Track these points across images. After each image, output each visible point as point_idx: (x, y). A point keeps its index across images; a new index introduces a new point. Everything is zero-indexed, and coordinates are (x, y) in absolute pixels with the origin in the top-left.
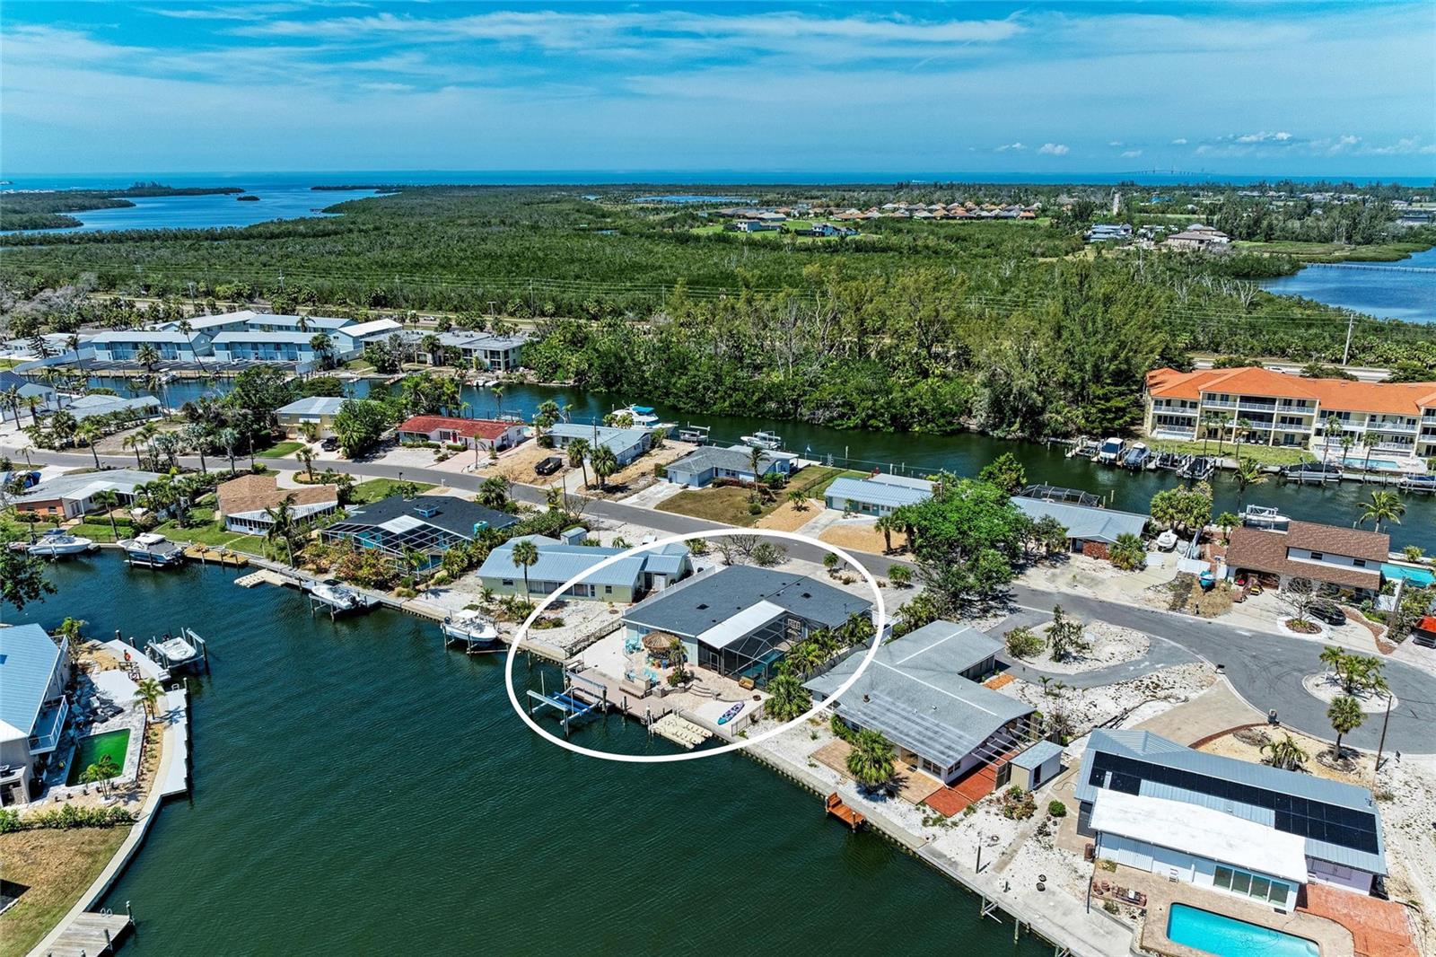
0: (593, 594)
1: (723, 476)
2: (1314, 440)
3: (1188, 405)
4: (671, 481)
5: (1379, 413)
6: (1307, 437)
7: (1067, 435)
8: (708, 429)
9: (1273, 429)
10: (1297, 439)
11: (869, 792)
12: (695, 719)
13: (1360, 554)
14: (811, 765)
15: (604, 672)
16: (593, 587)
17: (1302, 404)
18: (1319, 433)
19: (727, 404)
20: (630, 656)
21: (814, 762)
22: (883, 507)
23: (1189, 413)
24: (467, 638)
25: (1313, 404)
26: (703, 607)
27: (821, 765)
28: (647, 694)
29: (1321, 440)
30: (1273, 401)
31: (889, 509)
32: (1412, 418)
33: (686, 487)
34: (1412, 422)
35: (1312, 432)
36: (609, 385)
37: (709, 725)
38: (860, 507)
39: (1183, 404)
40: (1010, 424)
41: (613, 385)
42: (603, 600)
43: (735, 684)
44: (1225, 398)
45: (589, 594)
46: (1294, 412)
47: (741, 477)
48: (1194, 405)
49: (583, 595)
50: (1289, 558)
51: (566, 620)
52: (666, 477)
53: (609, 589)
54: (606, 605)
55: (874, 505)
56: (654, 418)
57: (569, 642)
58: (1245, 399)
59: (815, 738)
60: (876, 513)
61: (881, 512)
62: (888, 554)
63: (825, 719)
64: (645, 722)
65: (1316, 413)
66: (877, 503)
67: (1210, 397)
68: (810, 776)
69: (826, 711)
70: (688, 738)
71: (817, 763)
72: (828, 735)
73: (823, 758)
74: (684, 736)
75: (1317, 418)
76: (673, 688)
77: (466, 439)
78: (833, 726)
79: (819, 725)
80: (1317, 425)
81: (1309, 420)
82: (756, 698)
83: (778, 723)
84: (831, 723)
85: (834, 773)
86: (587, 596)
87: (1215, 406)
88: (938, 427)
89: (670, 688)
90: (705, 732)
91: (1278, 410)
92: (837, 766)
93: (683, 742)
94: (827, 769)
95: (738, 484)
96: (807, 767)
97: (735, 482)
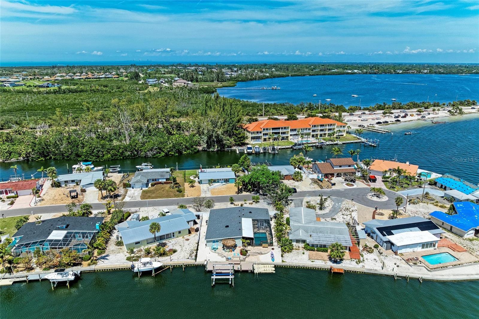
0: (174, 236)
1: (151, 182)
2: (290, 137)
4: (133, 188)
5: (303, 128)
6: (287, 137)
7: (231, 147)
8: (119, 166)
10: (285, 138)
11: (335, 262)
12: (264, 263)
13: (349, 164)
14: (312, 262)
15: (215, 261)
16: (173, 233)
17: (285, 128)
18: (291, 135)
19: (109, 155)
20: (217, 252)
22: (220, 180)
23: (260, 135)
24: (152, 269)
25: (288, 128)
26: (227, 226)
27: (315, 260)
28: (240, 262)
29: (291, 137)
30: (279, 128)
31: (223, 179)
32: (309, 128)
33: (142, 189)
34: (309, 129)
35: (289, 135)
36: (45, 156)
37: (271, 263)
39: (258, 133)
40: (214, 146)
41: (47, 156)
42: (178, 237)
43: (261, 247)
44: (267, 129)
46: (284, 131)
47: (160, 181)
48: (261, 132)
49: (169, 238)
50: (334, 168)
51: (175, 249)
52: (130, 187)
53: (180, 232)
54: (181, 238)
55: (217, 179)
56: (93, 166)
58: (273, 129)
59: (303, 253)
60: (218, 182)
61: (220, 181)
62: (238, 194)
63: (299, 247)
64: (251, 271)
65: (289, 130)
66: (218, 178)
67: (264, 129)
68: (316, 264)
69: (297, 244)
70: (270, 270)
71: (313, 260)
72: (305, 251)
73: (313, 258)
74: (268, 269)
75: (290, 131)
76: (246, 257)
77: (17, 192)
78: (304, 248)
79: (299, 249)
80: (290, 133)
81: (288, 132)
82: (273, 249)
83: (288, 254)
84: (302, 248)
85: (321, 261)
86: (171, 237)
87: (265, 132)
88: (192, 151)
89: (245, 257)
90: (272, 265)
91: (281, 131)
92: (319, 259)
93: (271, 271)
94: (318, 261)
95: (161, 183)
96: (312, 263)
97: (159, 183)
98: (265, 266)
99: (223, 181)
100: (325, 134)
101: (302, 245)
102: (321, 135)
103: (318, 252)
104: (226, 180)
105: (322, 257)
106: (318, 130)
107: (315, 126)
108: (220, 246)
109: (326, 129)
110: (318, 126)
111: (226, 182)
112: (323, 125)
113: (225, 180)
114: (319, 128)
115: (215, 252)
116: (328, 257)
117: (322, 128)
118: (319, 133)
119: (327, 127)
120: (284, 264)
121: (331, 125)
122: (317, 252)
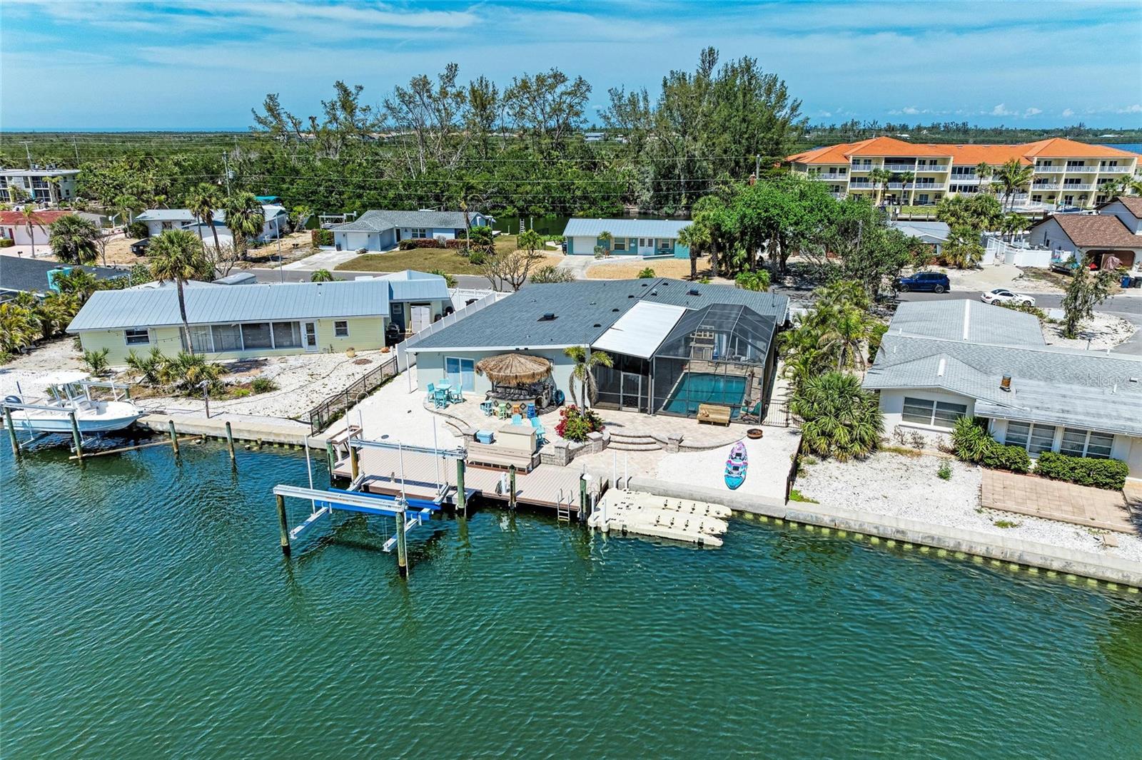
0: (312, 342)
1: (407, 238)
2: (949, 196)
3: (838, 171)
4: (339, 248)
9: (913, 189)
14: (1002, 525)
16: (310, 328)
17: (934, 162)
18: (953, 188)
20: (447, 411)
21: (1001, 517)
22: (642, 241)
23: (839, 178)
24: (70, 427)
25: (945, 163)
26: (549, 318)
27: (1027, 521)
28: (536, 463)
29: (954, 195)
30: (912, 161)
31: (650, 241)
33: (364, 251)
35: (946, 188)
37: (715, 494)
38: (612, 247)
39: (833, 170)
42: (331, 350)
43: (688, 421)
45: (305, 342)
46: (928, 171)
47: (436, 236)
48: (843, 171)
49: (291, 346)
50: (1137, 233)
51: (280, 381)
52: (330, 244)
53: (341, 329)
54: (342, 356)
55: (631, 240)
57: (303, 407)
58: (888, 161)
59: (944, 475)
60: (634, 252)
61: (640, 249)
62: (692, 280)
63: (919, 443)
64: (573, 513)
65: (949, 170)
66: (633, 235)
67: (856, 162)
68: (1032, 544)
69: (912, 428)
70: (694, 526)
71: (1010, 518)
72: (958, 468)
73: (1011, 505)
74: (680, 523)
75: (950, 175)
76: (580, 444)
77: (10, 230)
78: (953, 452)
79: (919, 455)
80: (950, 181)
81: (942, 177)
82: (754, 434)
83: (842, 466)
84: (942, 449)
85: (1070, 529)
86: (301, 346)
87: (862, 170)
88: (602, 210)
89: (573, 445)
90: (714, 508)
91: (916, 170)
92: (1057, 515)
93: (692, 535)
94: (1045, 525)
95: (435, 244)
96: (1001, 532)
97: (430, 242)
98: (673, 503)
99: (652, 249)
100: (1084, 196)
101: (937, 434)
102: (1068, 199)
103: (1046, 481)
104: (665, 246)
105: (1082, 510)
106: (1059, 176)
107: (1048, 163)
108: (477, 388)
109: (1089, 178)
110: (1060, 162)
111: (664, 253)
112: (1081, 163)
113: (660, 245)
114: (1065, 171)
115: (442, 410)
116: (1126, 515)
117: (1076, 172)
118: (1061, 188)
119: (1097, 171)
120: (796, 510)
121: (1113, 163)
122: (1038, 479)
